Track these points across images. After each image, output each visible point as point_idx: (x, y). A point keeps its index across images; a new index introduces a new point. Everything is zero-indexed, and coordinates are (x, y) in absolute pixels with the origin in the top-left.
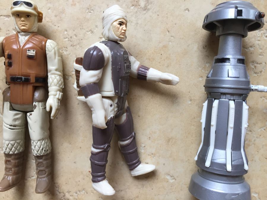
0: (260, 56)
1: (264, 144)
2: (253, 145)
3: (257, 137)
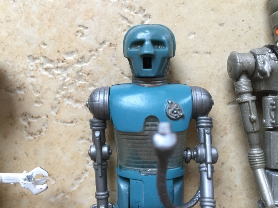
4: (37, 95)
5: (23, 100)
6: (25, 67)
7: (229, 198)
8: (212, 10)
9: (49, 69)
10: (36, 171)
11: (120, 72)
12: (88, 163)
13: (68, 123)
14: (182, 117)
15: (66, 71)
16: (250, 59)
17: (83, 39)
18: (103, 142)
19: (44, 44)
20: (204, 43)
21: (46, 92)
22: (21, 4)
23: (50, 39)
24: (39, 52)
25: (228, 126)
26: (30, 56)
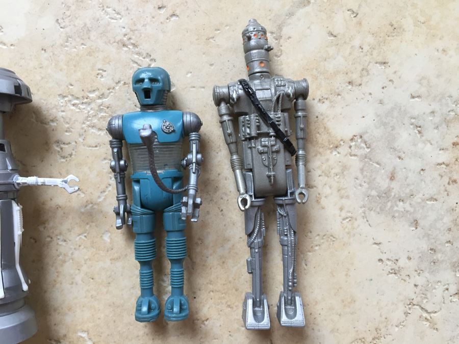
0: (67, 134)
1: (86, 257)
2: (71, 261)
3: (75, 249)
4: (67, 126)
5: (56, 130)
6: (57, 104)
7: (226, 202)
8: (204, 54)
9: (76, 104)
10: (70, 177)
11: (134, 105)
12: (111, 179)
13: (93, 147)
14: (174, 131)
15: (90, 106)
16: (225, 90)
17: (102, 79)
18: (120, 157)
19: (71, 85)
20: (199, 80)
21: (74, 123)
22: (51, 54)
23: (76, 81)
24: (67, 91)
25: (222, 145)
26: (61, 94)
